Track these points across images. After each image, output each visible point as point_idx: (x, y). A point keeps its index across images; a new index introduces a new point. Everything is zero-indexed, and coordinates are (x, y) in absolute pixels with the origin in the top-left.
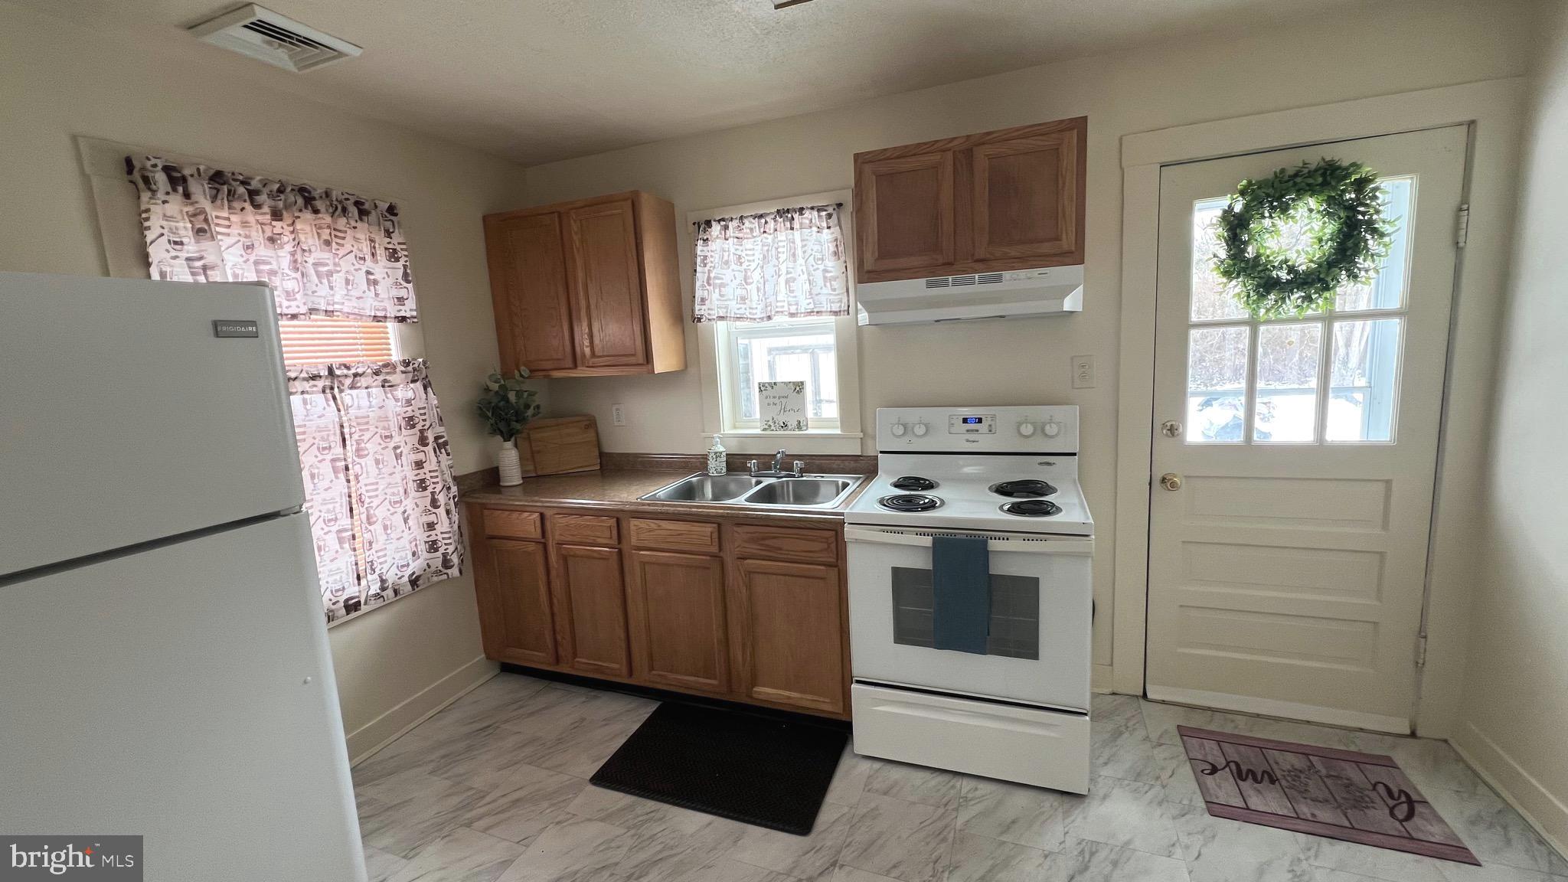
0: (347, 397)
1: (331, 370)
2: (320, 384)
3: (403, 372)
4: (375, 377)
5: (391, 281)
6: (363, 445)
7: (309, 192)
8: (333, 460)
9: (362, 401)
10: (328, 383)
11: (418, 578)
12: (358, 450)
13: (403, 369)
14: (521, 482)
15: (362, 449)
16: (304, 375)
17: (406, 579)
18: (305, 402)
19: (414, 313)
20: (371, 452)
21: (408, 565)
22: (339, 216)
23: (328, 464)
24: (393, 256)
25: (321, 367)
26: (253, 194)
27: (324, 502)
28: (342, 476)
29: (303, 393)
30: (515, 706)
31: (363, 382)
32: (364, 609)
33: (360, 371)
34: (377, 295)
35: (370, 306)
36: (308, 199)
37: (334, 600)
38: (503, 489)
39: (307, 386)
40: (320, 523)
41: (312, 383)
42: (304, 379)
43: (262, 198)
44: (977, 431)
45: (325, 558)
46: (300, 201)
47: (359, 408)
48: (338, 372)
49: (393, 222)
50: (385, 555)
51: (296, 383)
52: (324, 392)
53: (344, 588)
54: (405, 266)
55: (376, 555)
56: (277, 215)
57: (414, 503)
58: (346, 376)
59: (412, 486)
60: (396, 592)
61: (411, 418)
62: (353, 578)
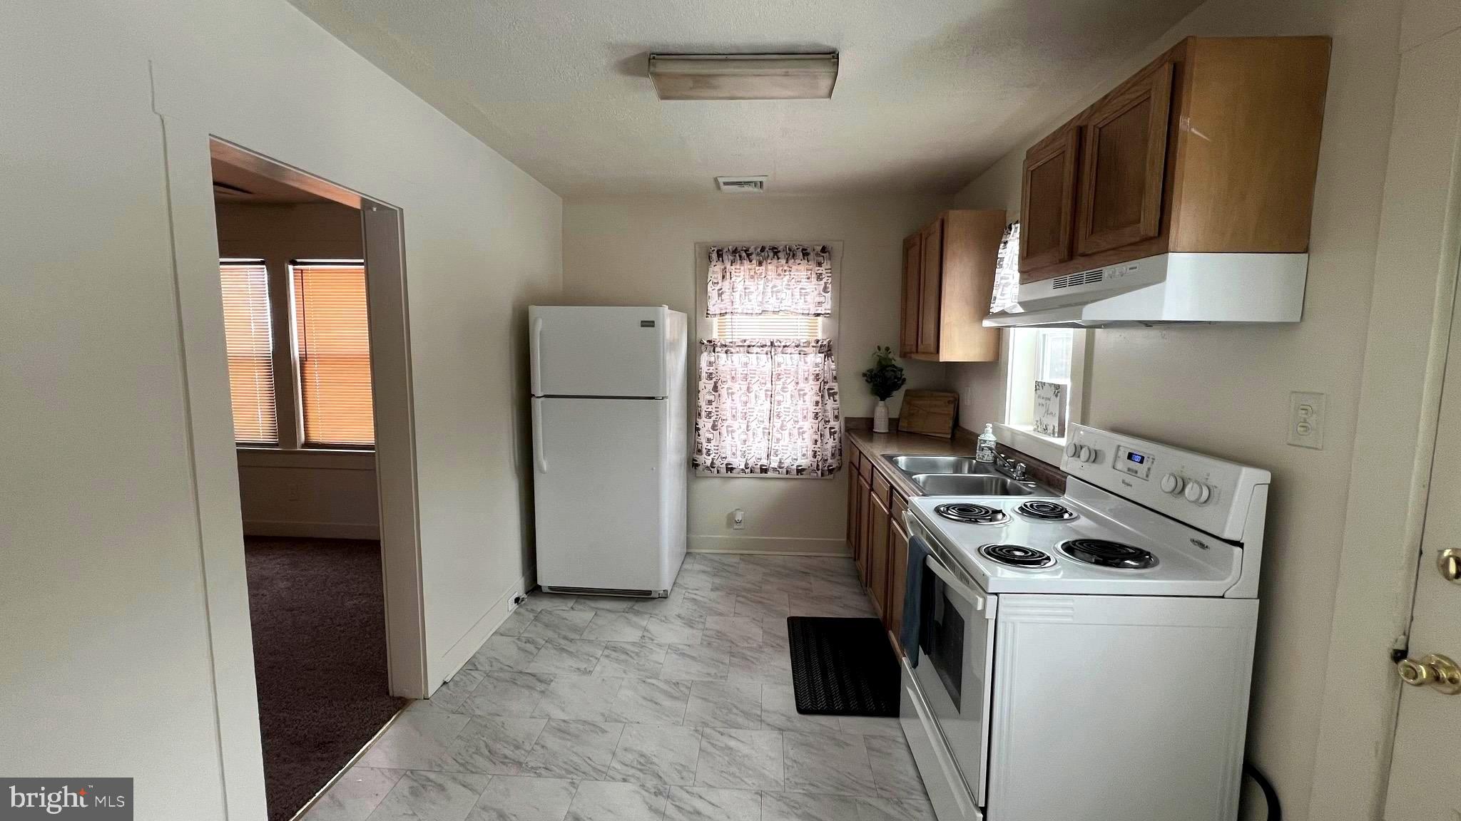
0: (779, 358)
1: (772, 343)
2: (766, 349)
3: (813, 347)
4: (796, 348)
5: (816, 293)
6: (786, 385)
7: (777, 249)
8: (766, 390)
9: (788, 361)
10: (769, 349)
11: (803, 470)
12: (783, 388)
13: (815, 345)
14: (887, 431)
15: (786, 388)
16: (759, 344)
17: (795, 467)
18: (757, 358)
19: (829, 312)
20: (790, 390)
21: (797, 460)
22: (791, 259)
23: (763, 392)
24: (819, 277)
25: (767, 340)
26: (749, 255)
27: (759, 411)
28: (769, 399)
29: (757, 353)
30: (830, 573)
31: (789, 350)
32: (770, 474)
33: (788, 344)
34: (805, 302)
35: (801, 306)
36: (776, 252)
37: (756, 463)
38: (874, 434)
39: (759, 350)
40: (756, 422)
41: (762, 348)
42: (758, 346)
43: (753, 256)
44: (1136, 472)
45: (756, 440)
46: (771, 254)
47: (787, 365)
48: (776, 344)
49: (823, 257)
50: (787, 450)
51: (754, 348)
52: (767, 354)
53: (761, 459)
54: (826, 283)
55: (781, 448)
56: (760, 264)
57: (809, 425)
58: (779, 347)
59: (811, 415)
60: (787, 473)
61: (818, 375)
62: (765, 456)
